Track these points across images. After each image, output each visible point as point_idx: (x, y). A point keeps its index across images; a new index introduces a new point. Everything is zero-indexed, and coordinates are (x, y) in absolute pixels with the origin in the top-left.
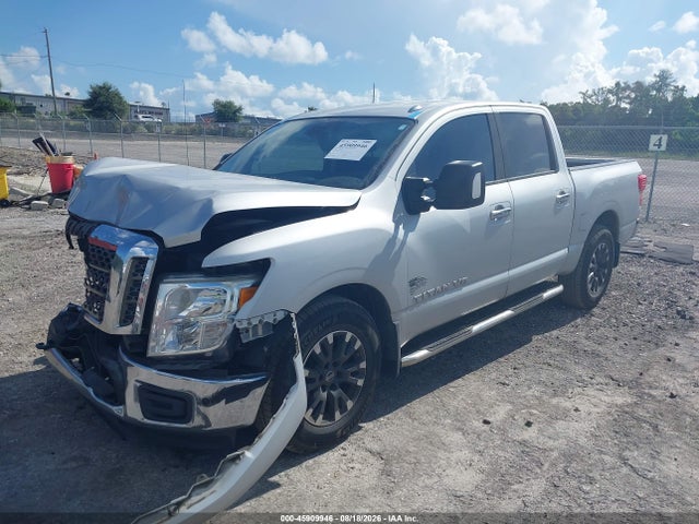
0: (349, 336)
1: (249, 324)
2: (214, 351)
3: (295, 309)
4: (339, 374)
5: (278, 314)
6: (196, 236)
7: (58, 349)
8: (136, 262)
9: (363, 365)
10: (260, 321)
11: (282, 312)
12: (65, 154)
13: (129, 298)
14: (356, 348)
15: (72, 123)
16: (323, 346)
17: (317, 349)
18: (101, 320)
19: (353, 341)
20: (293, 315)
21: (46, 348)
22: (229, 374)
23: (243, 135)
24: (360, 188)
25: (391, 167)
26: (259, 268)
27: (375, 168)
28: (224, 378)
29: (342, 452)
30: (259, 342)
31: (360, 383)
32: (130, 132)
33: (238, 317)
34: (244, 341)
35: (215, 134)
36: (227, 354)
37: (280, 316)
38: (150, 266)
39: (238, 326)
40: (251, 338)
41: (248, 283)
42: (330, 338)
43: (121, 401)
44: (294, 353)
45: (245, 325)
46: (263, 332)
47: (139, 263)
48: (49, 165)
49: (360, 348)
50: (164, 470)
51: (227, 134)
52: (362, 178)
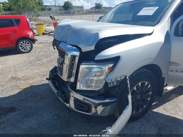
0: (147, 83)
1: (111, 81)
2: (99, 90)
3: (128, 75)
4: (141, 96)
5: (122, 77)
6: (93, 48)
7: (51, 81)
8: (72, 57)
9: (150, 93)
10: (115, 80)
11: (124, 76)
12: (57, 20)
13: (70, 69)
14: (149, 87)
15: (60, 12)
16: (137, 87)
17: (135, 88)
18: (62, 75)
19: (148, 85)
20: (128, 78)
21: (48, 80)
22: (104, 98)
23: (103, 13)
24: (153, 26)
25: (166, 16)
26: (116, 60)
27: (159, 17)
28: (102, 99)
29: (141, 123)
30: (114, 87)
31: (149, 99)
32: (74, 14)
33: (107, 78)
34: (109, 87)
35: (96, 13)
36: (103, 90)
37: (123, 78)
38: (77, 58)
39: (107, 81)
40: (112, 85)
41: (111, 65)
42: (140, 84)
43: (68, 102)
44: (128, 94)
45: (110, 81)
46: (116, 83)
47: (74, 57)
48: (54, 23)
49: (150, 87)
50: (82, 123)
51: (98, 12)
52: (153, 22)
